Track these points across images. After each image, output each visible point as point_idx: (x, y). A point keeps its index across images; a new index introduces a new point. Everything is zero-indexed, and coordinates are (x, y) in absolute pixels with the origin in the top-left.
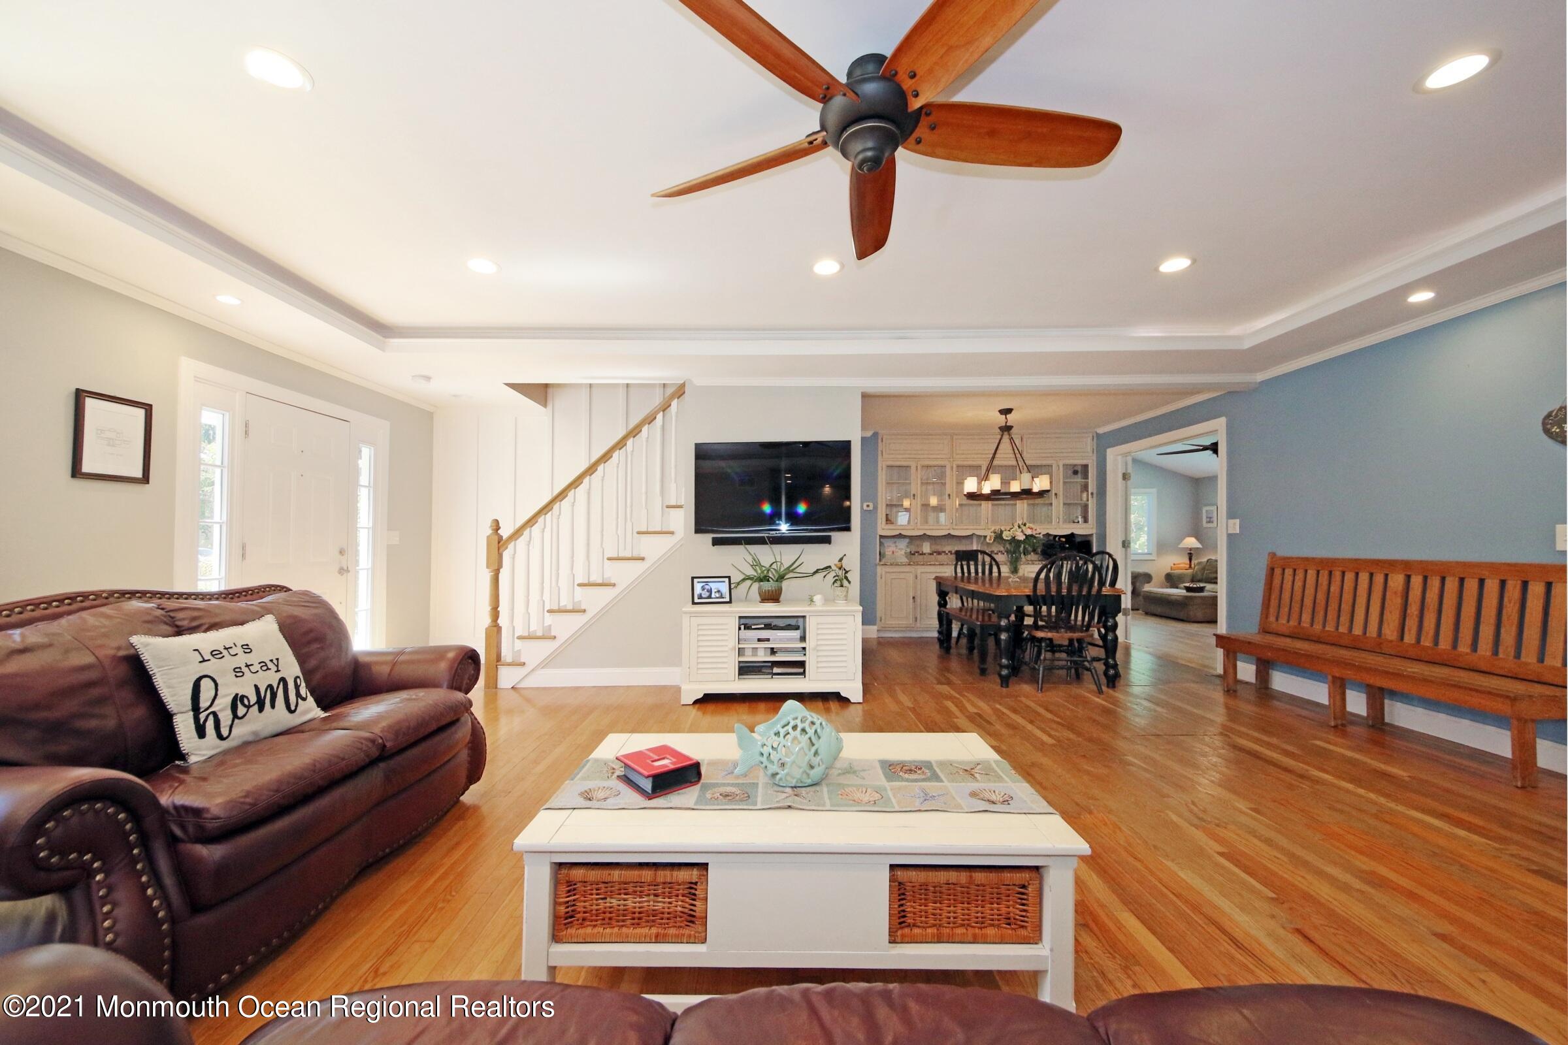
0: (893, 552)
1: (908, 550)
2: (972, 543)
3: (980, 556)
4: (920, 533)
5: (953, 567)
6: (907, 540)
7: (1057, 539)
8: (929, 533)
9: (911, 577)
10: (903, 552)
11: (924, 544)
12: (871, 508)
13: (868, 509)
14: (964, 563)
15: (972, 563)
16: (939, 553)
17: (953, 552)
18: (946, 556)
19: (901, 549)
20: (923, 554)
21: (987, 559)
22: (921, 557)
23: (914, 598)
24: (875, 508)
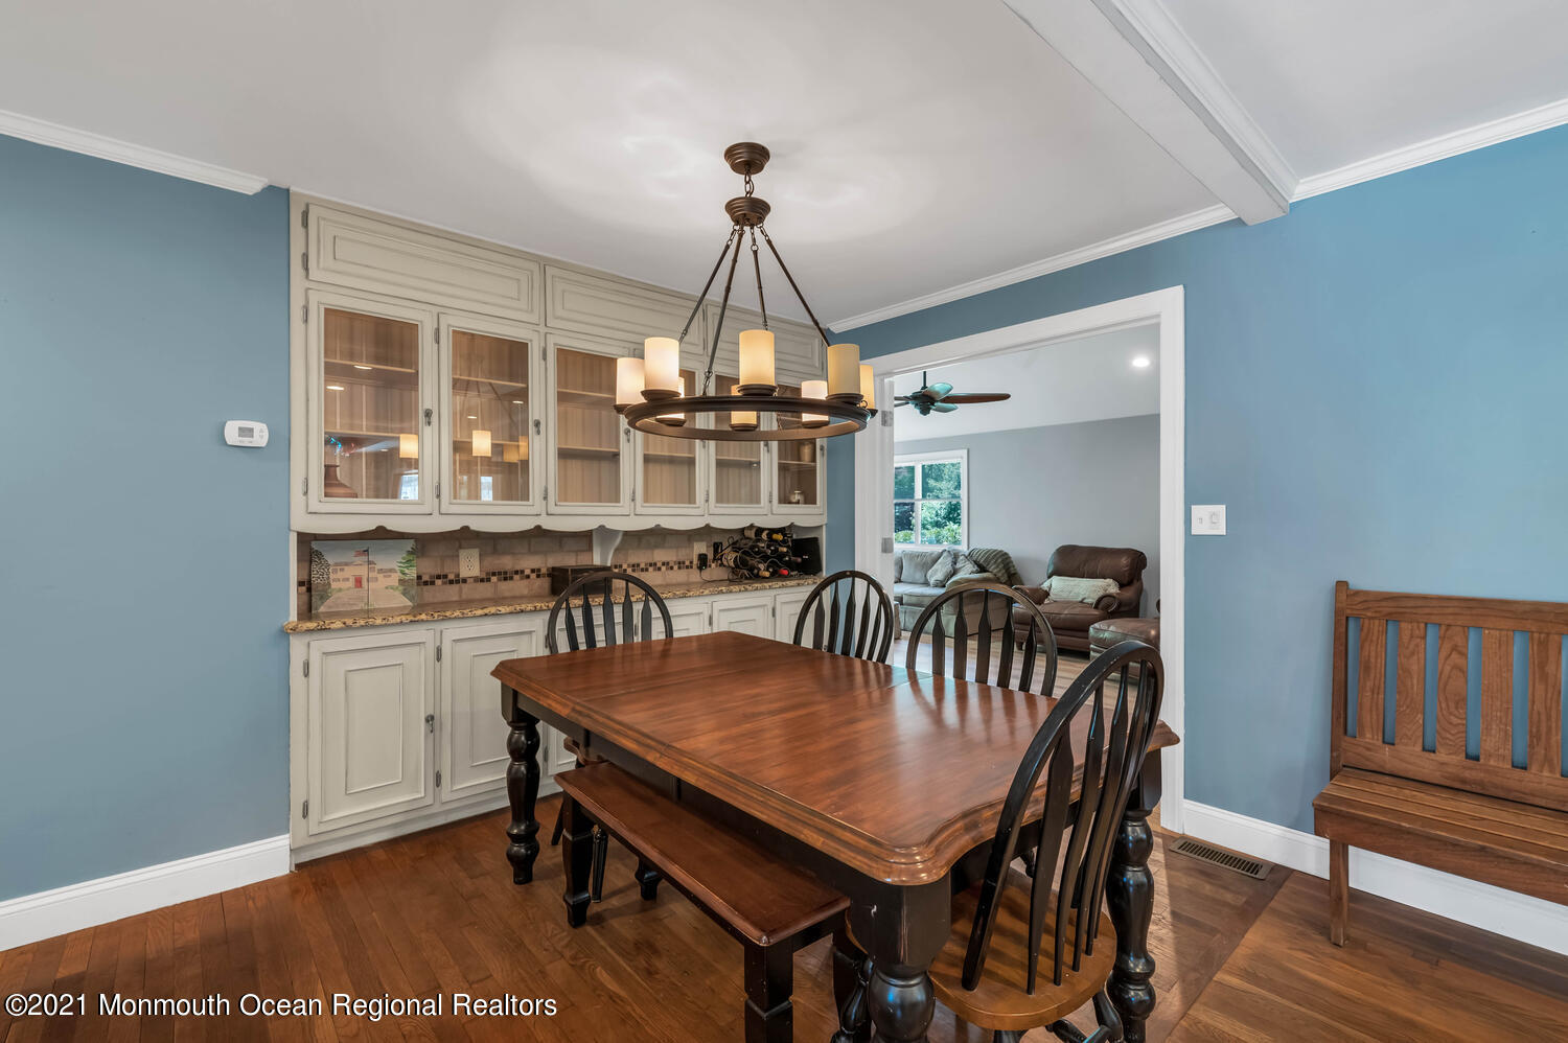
0: (358, 582)
1: (412, 573)
2: (590, 549)
3: (618, 584)
4: (453, 525)
5: (547, 616)
6: (410, 545)
7: (764, 536)
8: (477, 525)
9: (420, 659)
10: (394, 579)
11: (463, 554)
12: (261, 435)
13: (246, 442)
14: (577, 602)
15: (597, 601)
16: (505, 576)
17: (544, 571)
18: (525, 582)
19: (387, 572)
20: (459, 581)
21: (637, 595)
22: (455, 587)
23: (430, 719)
24: (281, 441)
